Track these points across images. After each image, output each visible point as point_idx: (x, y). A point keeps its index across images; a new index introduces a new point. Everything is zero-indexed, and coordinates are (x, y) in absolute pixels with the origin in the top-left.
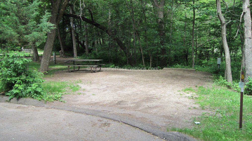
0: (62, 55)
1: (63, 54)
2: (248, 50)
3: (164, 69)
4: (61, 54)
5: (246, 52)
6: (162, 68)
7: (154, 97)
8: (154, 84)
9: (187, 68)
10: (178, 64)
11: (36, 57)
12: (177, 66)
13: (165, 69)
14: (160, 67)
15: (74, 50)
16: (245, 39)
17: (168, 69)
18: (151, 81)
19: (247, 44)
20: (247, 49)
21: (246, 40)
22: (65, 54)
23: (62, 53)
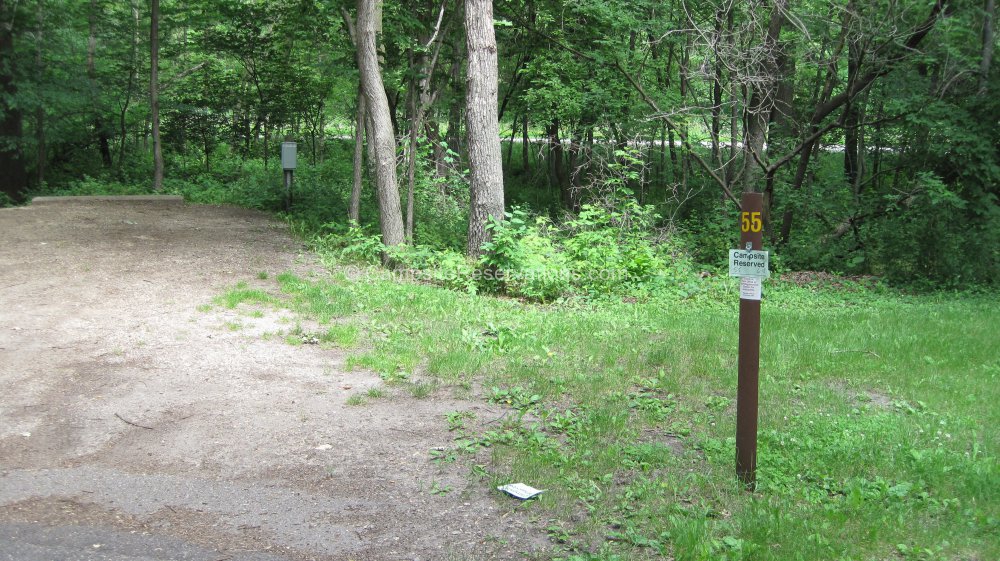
2: (484, 102)
3: (38, 203)
5: (476, 109)
6: (20, 201)
7: (112, 360)
8: (51, 282)
9: (133, 193)
10: (88, 177)
12: (85, 185)
13: (43, 203)
14: (7, 196)
16: (471, 52)
17: (57, 202)
18: (22, 266)
19: (478, 74)
20: (480, 97)
21: (474, 57)
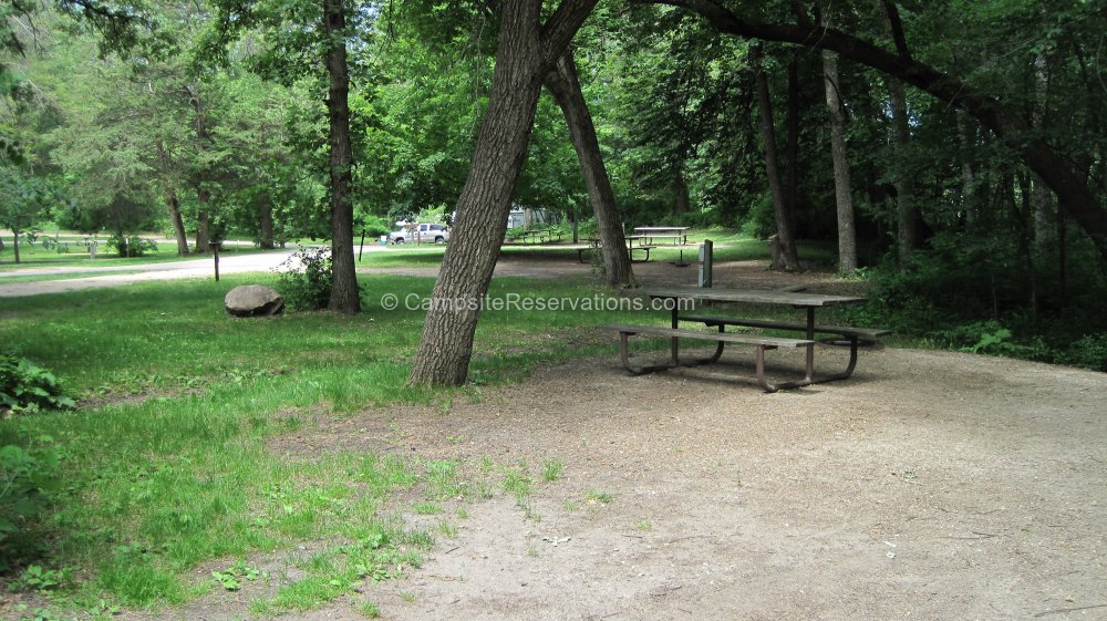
0: (778, 257)
1: (788, 251)
4: (778, 253)
11: (615, 266)
15: (841, 235)
22: (794, 251)
23: (782, 248)
